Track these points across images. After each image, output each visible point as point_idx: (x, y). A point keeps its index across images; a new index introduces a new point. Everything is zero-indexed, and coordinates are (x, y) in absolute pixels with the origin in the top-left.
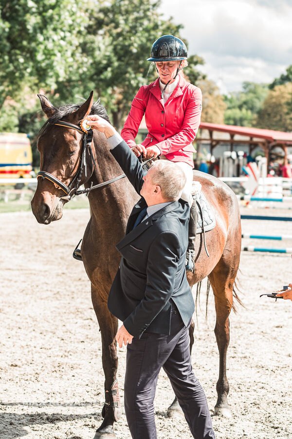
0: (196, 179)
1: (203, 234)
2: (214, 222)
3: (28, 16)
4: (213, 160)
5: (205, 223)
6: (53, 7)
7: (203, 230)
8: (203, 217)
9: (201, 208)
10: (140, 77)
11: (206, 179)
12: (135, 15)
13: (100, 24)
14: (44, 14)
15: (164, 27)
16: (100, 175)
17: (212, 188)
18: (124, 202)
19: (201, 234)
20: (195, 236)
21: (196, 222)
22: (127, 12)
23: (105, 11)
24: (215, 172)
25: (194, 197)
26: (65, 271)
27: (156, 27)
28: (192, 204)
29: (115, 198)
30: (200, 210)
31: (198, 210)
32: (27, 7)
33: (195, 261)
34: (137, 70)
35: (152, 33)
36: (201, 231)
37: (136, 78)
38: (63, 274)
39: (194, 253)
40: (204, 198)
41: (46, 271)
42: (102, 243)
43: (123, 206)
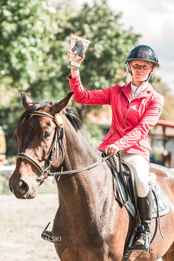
0: (151, 170)
1: (158, 218)
2: (168, 208)
3: (4, 24)
4: (166, 153)
5: (159, 209)
6: (27, 17)
7: (158, 215)
8: (158, 203)
9: (157, 196)
10: (103, 79)
11: (160, 171)
12: (100, 24)
13: (68, 32)
14: (19, 22)
15: (126, 35)
16: (70, 165)
17: (166, 178)
18: (90, 189)
19: (156, 218)
20: (150, 220)
21: (152, 208)
22: (93, 22)
23: (72, 21)
24: (167, 164)
25: (150, 186)
26: (34, 249)
27: (117, 36)
28: (148, 192)
29: (83, 186)
30: (156, 198)
31: (153, 198)
32: (3, 15)
33: (151, 242)
34: (100, 73)
35: (115, 40)
36: (156, 216)
37: (99, 81)
38: (32, 251)
39: (149, 235)
40: (158, 187)
41: (17, 249)
42: (71, 227)
43: (90, 193)
